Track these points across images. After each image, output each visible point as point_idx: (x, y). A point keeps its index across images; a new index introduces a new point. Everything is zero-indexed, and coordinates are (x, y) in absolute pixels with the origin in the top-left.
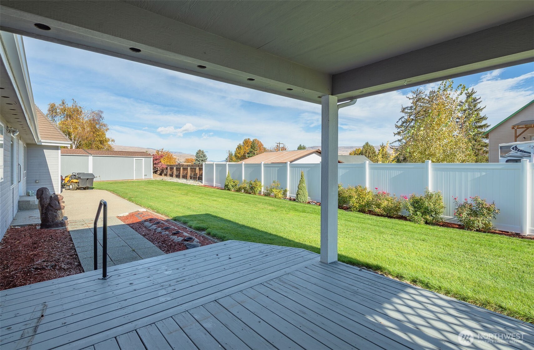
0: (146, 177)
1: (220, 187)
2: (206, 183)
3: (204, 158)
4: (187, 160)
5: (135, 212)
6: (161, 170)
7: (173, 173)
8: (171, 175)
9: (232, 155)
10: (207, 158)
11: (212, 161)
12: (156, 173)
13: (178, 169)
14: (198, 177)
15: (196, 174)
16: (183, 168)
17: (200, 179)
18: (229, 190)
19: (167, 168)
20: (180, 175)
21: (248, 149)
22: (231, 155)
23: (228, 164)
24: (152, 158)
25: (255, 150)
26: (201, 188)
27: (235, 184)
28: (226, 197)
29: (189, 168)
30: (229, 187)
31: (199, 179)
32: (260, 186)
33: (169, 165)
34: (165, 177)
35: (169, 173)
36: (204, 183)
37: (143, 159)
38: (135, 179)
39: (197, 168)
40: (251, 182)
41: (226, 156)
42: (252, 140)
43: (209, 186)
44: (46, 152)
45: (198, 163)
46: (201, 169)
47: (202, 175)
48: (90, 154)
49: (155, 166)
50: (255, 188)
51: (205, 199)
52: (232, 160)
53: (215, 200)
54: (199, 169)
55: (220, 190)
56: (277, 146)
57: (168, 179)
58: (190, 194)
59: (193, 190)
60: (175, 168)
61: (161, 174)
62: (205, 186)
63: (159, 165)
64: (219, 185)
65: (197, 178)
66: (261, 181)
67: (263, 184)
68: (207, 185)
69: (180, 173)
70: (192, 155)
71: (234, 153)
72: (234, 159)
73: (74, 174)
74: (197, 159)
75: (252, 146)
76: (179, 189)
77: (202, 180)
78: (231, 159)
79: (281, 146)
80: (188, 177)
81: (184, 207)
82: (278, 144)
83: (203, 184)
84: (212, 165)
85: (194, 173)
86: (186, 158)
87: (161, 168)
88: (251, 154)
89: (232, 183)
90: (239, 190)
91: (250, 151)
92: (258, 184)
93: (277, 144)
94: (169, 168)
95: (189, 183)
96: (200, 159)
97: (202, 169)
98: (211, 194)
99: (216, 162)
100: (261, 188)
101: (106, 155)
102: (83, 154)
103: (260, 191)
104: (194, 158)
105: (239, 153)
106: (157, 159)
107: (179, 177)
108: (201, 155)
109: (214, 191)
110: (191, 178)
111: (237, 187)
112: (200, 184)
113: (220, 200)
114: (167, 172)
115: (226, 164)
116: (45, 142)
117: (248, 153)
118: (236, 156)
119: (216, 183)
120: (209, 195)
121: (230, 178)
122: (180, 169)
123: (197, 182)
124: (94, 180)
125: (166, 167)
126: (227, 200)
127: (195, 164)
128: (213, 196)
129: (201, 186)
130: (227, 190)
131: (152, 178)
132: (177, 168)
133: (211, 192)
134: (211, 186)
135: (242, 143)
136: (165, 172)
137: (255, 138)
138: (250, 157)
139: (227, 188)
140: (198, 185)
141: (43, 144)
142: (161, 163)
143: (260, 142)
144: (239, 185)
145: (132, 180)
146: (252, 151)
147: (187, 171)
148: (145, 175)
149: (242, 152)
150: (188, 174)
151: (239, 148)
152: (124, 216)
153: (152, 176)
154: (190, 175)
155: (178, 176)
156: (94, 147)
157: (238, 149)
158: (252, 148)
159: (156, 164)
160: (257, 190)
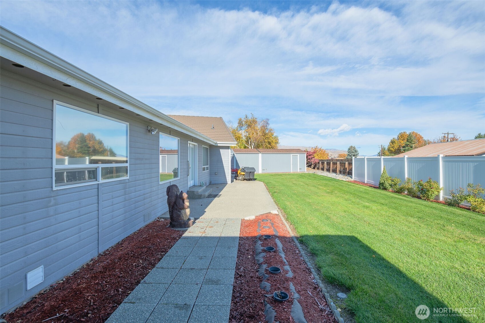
0: (301, 171)
1: (373, 185)
2: (356, 179)
3: (356, 153)
4: (340, 156)
5: (267, 213)
6: (314, 165)
7: (324, 167)
8: (323, 169)
9: (385, 149)
10: (359, 153)
11: (363, 156)
12: (310, 167)
13: (329, 164)
14: (347, 171)
15: (345, 169)
16: (333, 163)
17: (350, 173)
18: (385, 189)
19: (319, 163)
20: (330, 170)
21: (403, 143)
22: (383, 149)
23: (384, 158)
24: (306, 154)
25: (413, 143)
26: (350, 185)
27: (394, 183)
28: (383, 201)
29: (338, 163)
30: (385, 185)
31: (348, 174)
32: (438, 189)
33: (320, 160)
34: (318, 170)
35: (321, 167)
36: (354, 178)
37: (298, 155)
38: (292, 172)
39: (347, 163)
40: (421, 182)
41: (379, 150)
42: (408, 133)
43: (359, 182)
44: (222, 151)
45: (350, 157)
46: (350, 164)
47: (351, 170)
48: (260, 152)
49: (309, 161)
50: (428, 191)
51: (352, 202)
52: (385, 154)
53: (367, 207)
54: (349, 163)
55: (373, 189)
56: (444, 137)
57: (319, 173)
58: (336, 192)
59: (341, 187)
60: (325, 163)
61: (314, 168)
62: (355, 182)
63: (312, 160)
64: (372, 182)
65: (346, 173)
66: (437, 182)
67: (441, 185)
68: (357, 180)
69: (330, 167)
70: (344, 151)
71: (386, 148)
72: (387, 153)
73: (243, 168)
74: (349, 154)
75: (409, 139)
76: (326, 185)
77: (352, 175)
78: (383, 154)
79: (451, 136)
80: (337, 172)
81: (323, 214)
82: (446, 135)
83: (353, 180)
84: (364, 159)
85: (343, 167)
86: (339, 154)
87: (314, 162)
88: (407, 147)
89: (390, 182)
90: (400, 191)
91: (406, 145)
92: (435, 185)
93: (444, 135)
94: (320, 162)
95: (338, 178)
96: (352, 154)
97: (352, 163)
98: (361, 195)
99: (367, 156)
100: (438, 192)
101: (270, 152)
102: (255, 152)
103: (438, 196)
104: (347, 153)
105: (392, 147)
106: (310, 155)
107: (330, 171)
108: (353, 151)
109: (365, 189)
110: (340, 172)
111: (398, 187)
112: (350, 179)
113: (375, 206)
114: (319, 166)
115: (380, 158)
116: (220, 143)
117: (404, 147)
118: (389, 150)
119: (368, 179)
120: (359, 197)
121: (387, 175)
122: (330, 163)
123: (347, 177)
124: (255, 173)
125: (318, 161)
126: (385, 207)
127: (347, 158)
128: (363, 197)
129: (351, 182)
130: (383, 189)
131: (306, 171)
132: (327, 163)
133: (361, 192)
134: (361, 182)
135: (396, 137)
136: (317, 166)
137: (413, 131)
138: (406, 150)
139: (382, 186)
140: (347, 180)
141: (219, 145)
142: (314, 159)
143: (419, 134)
144: (400, 185)
145: (289, 173)
146: (408, 145)
147: (337, 165)
148: (300, 169)
149: (396, 146)
150: (338, 168)
151: (393, 142)
152: (250, 219)
153: (306, 170)
154: (339, 169)
155: (328, 170)
156: (264, 147)
157: (391, 144)
158: (407, 141)
159: (310, 159)
160: (433, 194)
